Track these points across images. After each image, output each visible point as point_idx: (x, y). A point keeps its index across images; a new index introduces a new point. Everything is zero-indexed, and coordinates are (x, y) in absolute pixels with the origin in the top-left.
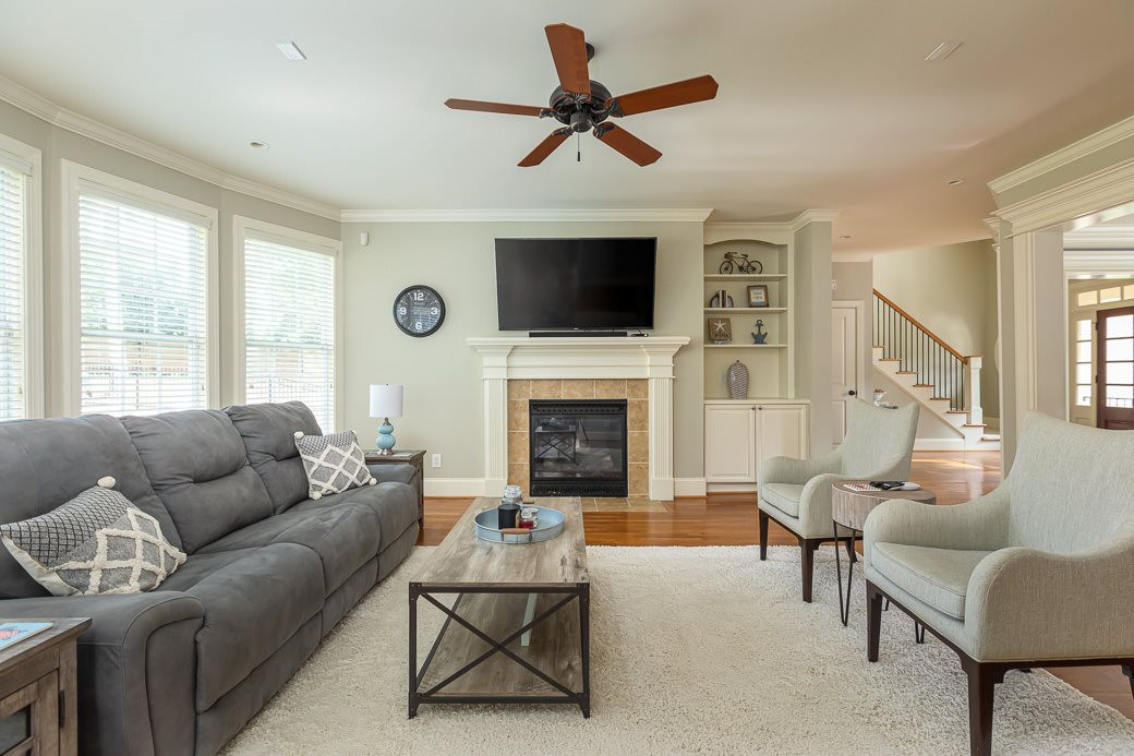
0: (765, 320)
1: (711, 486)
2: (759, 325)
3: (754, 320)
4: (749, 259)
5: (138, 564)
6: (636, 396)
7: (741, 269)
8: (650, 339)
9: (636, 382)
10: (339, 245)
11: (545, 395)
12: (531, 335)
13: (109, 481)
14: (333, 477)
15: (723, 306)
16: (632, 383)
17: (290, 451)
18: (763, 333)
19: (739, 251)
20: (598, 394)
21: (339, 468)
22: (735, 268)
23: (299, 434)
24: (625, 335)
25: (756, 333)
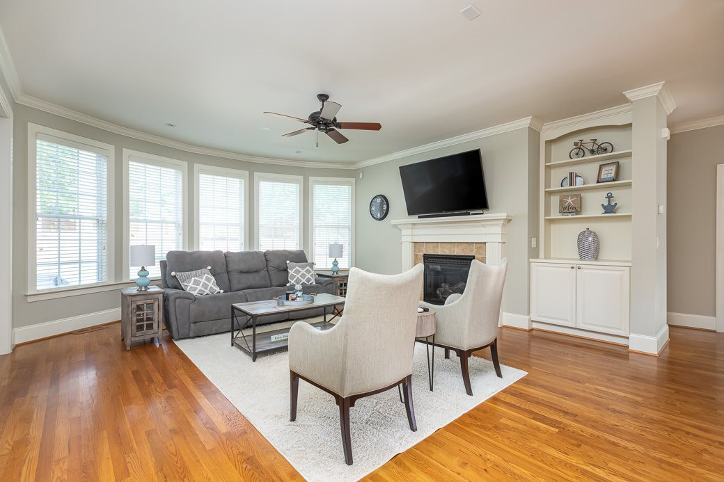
0: (614, 193)
1: (534, 324)
2: (609, 197)
3: (604, 194)
4: (599, 142)
5: (199, 287)
6: (480, 254)
7: (592, 152)
8: (487, 215)
9: (480, 245)
10: (353, 180)
11: (431, 252)
12: (419, 217)
13: (209, 268)
14: (295, 279)
15: (571, 185)
16: (478, 245)
17: (284, 267)
18: (613, 204)
19: (587, 138)
20: (458, 252)
21: (298, 276)
22: (587, 152)
23: (288, 262)
24: (469, 214)
25: (606, 204)
